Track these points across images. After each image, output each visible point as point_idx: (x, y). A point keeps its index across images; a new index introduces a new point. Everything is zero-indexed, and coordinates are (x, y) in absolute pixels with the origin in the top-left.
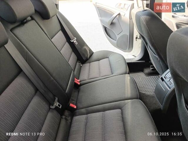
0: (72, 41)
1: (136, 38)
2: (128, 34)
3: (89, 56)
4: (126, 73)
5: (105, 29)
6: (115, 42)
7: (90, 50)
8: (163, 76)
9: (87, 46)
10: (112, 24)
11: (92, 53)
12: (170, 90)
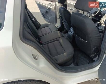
0: (32, 19)
1: (58, 18)
2: (54, 17)
3: (39, 26)
4: (57, 31)
5: (43, 14)
6: (49, 20)
7: (39, 24)
8: (70, 30)
9: (38, 22)
10: (47, 12)
11: (40, 25)
12: (72, 34)
